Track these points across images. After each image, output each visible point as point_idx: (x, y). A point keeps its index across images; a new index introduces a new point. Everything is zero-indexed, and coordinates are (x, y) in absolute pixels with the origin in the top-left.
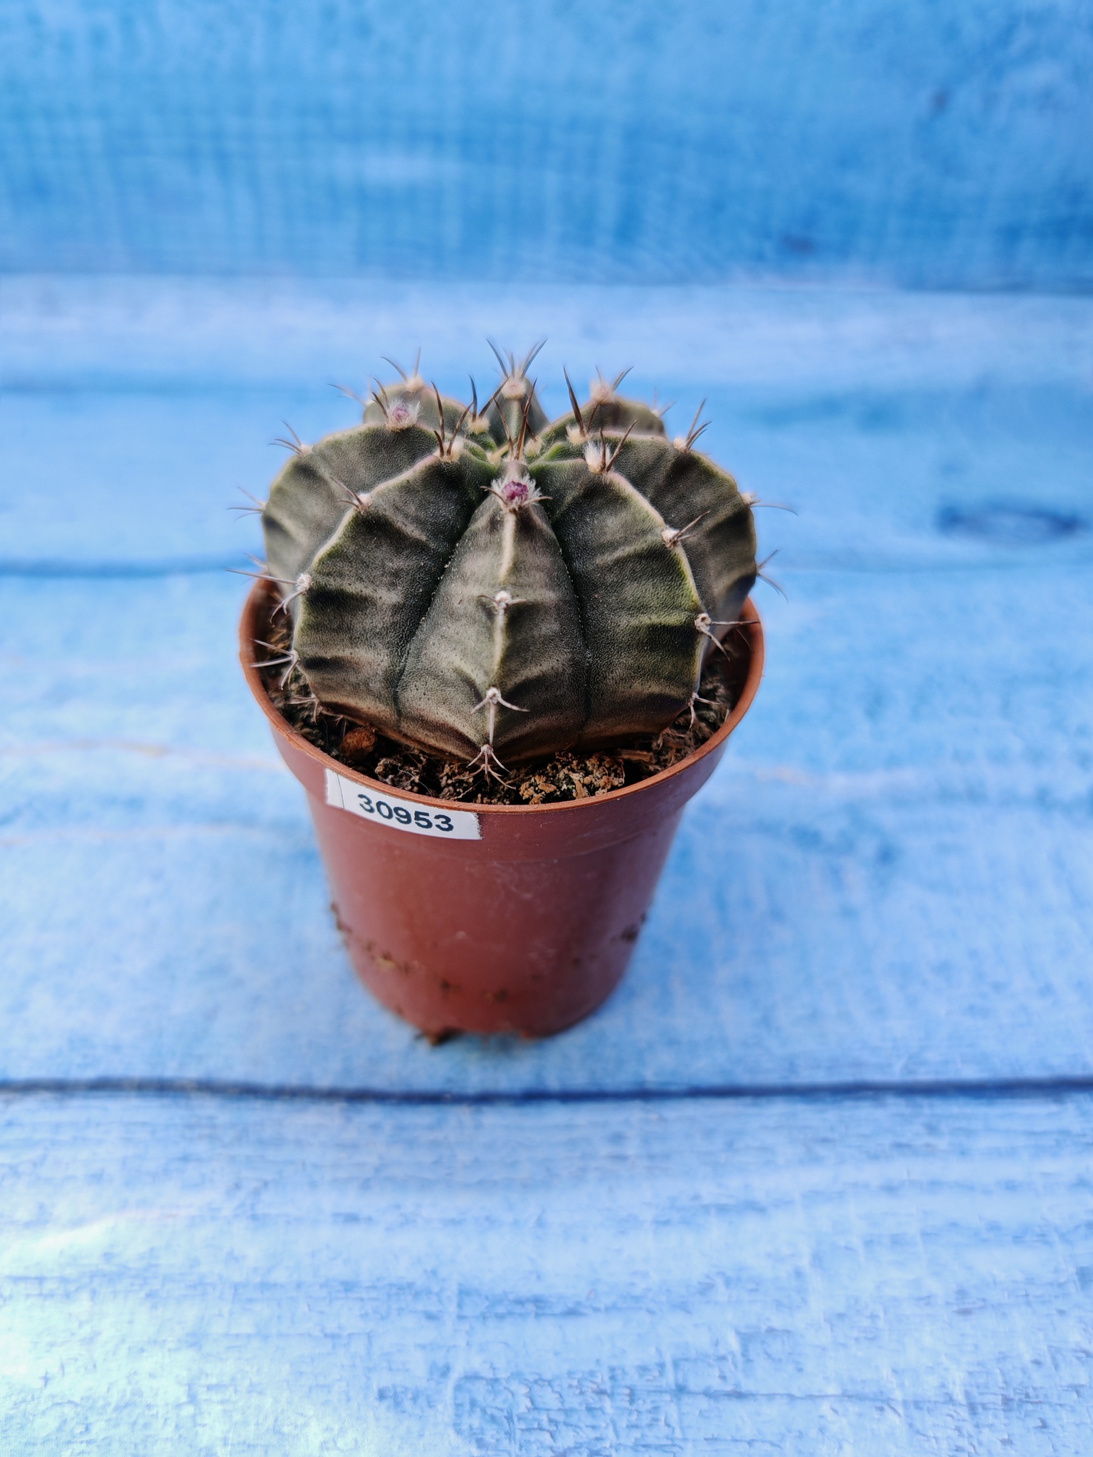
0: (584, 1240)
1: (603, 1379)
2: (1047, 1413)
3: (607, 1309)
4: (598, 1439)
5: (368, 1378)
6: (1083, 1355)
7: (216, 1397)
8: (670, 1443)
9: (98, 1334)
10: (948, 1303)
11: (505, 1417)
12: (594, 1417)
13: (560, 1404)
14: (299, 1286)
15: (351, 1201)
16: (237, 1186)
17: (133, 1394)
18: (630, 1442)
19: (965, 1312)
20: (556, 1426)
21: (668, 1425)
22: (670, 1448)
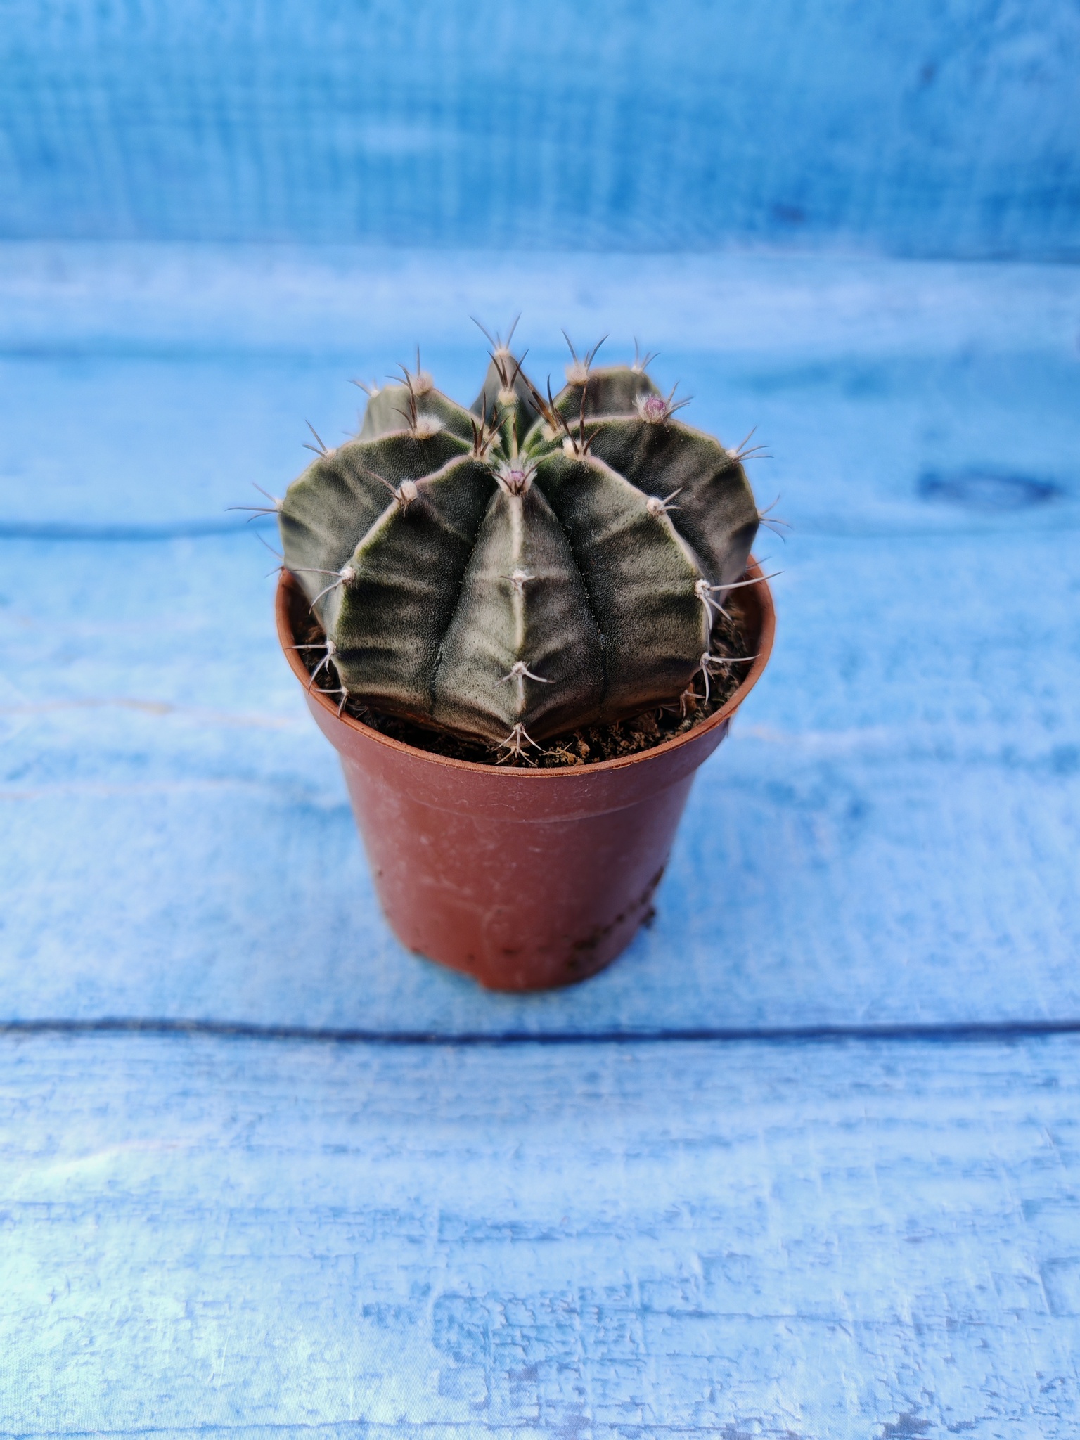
0: (559, 1171)
1: (573, 1298)
2: (989, 1334)
3: (579, 1235)
4: (567, 1353)
5: (354, 1296)
6: (1025, 1281)
7: (211, 1313)
8: (634, 1357)
9: (102, 1254)
10: (898, 1232)
11: (481, 1333)
12: (564, 1333)
13: (533, 1321)
14: (290, 1211)
15: (340, 1133)
16: (234, 1119)
17: (134, 1310)
18: (597, 1356)
19: (915, 1241)
20: (529, 1341)
21: (633, 1341)
22: (634, 1363)
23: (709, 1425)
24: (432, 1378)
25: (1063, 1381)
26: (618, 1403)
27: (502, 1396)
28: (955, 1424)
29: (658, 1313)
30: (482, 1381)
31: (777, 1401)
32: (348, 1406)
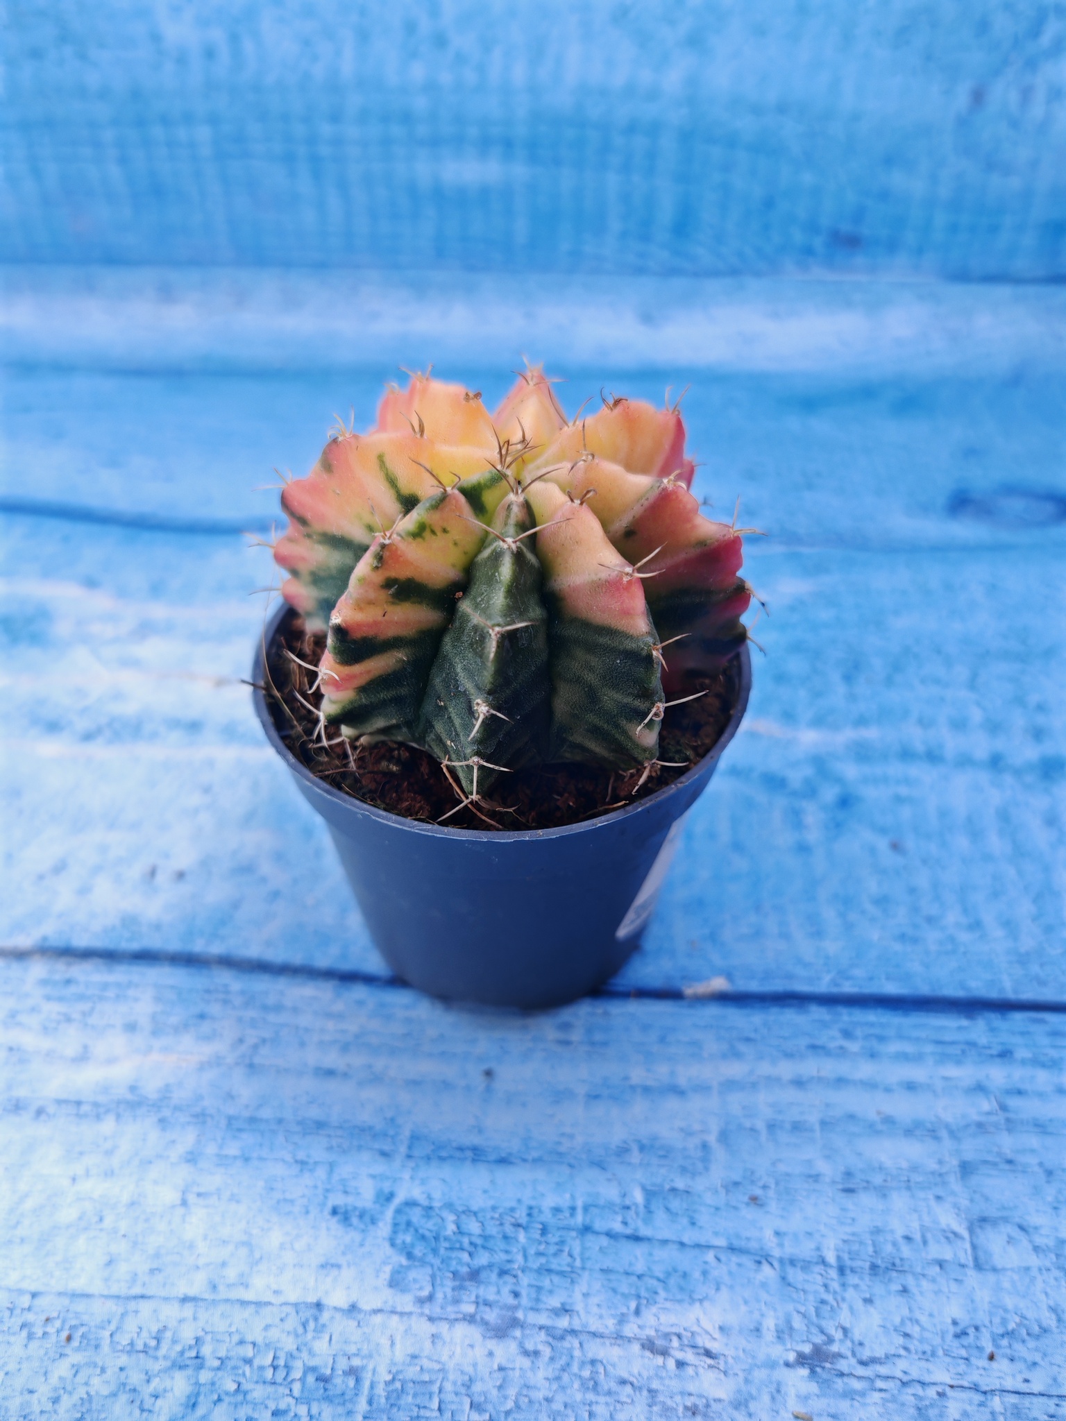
0: (524, 1105)
1: (521, 1214)
2: (910, 1281)
3: (535, 1161)
4: (509, 1261)
5: (326, 1197)
6: (951, 1236)
7: (202, 1202)
8: (569, 1269)
10: (834, 1182)
11: (435, 1238)
12: (508, 1244)
13: (481, 1231)
14: (280, 1121)
15: (331, 1058)
16: (241, 1041)
18: (535, 1266)
19: (849, 1191)
20: (475, 1248)
21: (570, 1255)
22: (570, 1275)
23: (631, 1335)
24: (384, 1272)
25: (977, 1328)
26: (550, 1308)
27: (445, 1293)
28: (864, 1358)
29: (597, 1233)
30: (428, 1278)
31: (698, 1320)
32: (308, 1289)
